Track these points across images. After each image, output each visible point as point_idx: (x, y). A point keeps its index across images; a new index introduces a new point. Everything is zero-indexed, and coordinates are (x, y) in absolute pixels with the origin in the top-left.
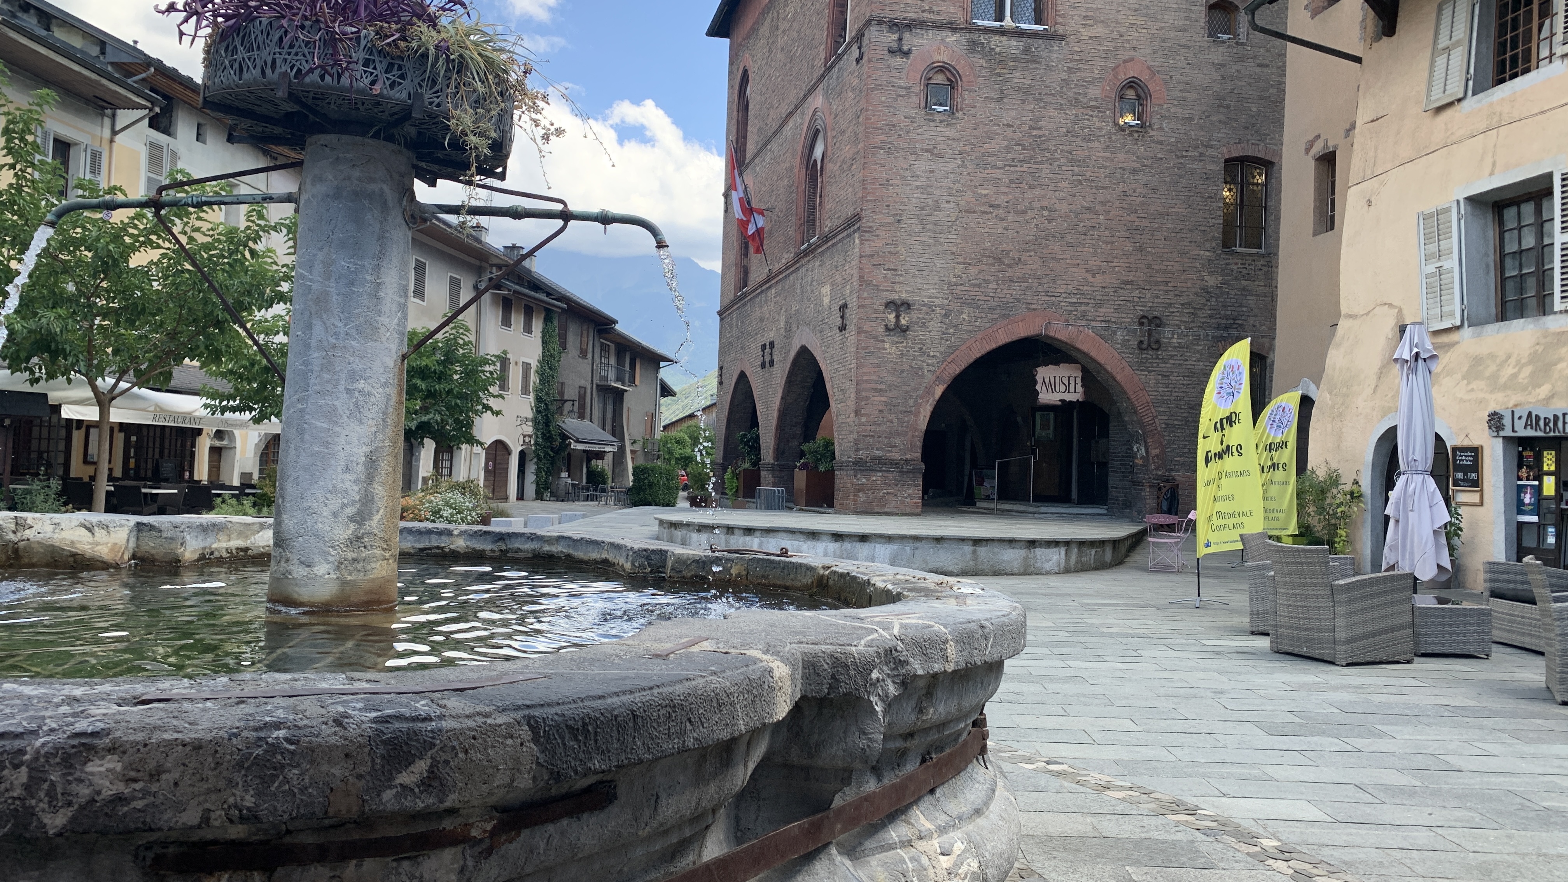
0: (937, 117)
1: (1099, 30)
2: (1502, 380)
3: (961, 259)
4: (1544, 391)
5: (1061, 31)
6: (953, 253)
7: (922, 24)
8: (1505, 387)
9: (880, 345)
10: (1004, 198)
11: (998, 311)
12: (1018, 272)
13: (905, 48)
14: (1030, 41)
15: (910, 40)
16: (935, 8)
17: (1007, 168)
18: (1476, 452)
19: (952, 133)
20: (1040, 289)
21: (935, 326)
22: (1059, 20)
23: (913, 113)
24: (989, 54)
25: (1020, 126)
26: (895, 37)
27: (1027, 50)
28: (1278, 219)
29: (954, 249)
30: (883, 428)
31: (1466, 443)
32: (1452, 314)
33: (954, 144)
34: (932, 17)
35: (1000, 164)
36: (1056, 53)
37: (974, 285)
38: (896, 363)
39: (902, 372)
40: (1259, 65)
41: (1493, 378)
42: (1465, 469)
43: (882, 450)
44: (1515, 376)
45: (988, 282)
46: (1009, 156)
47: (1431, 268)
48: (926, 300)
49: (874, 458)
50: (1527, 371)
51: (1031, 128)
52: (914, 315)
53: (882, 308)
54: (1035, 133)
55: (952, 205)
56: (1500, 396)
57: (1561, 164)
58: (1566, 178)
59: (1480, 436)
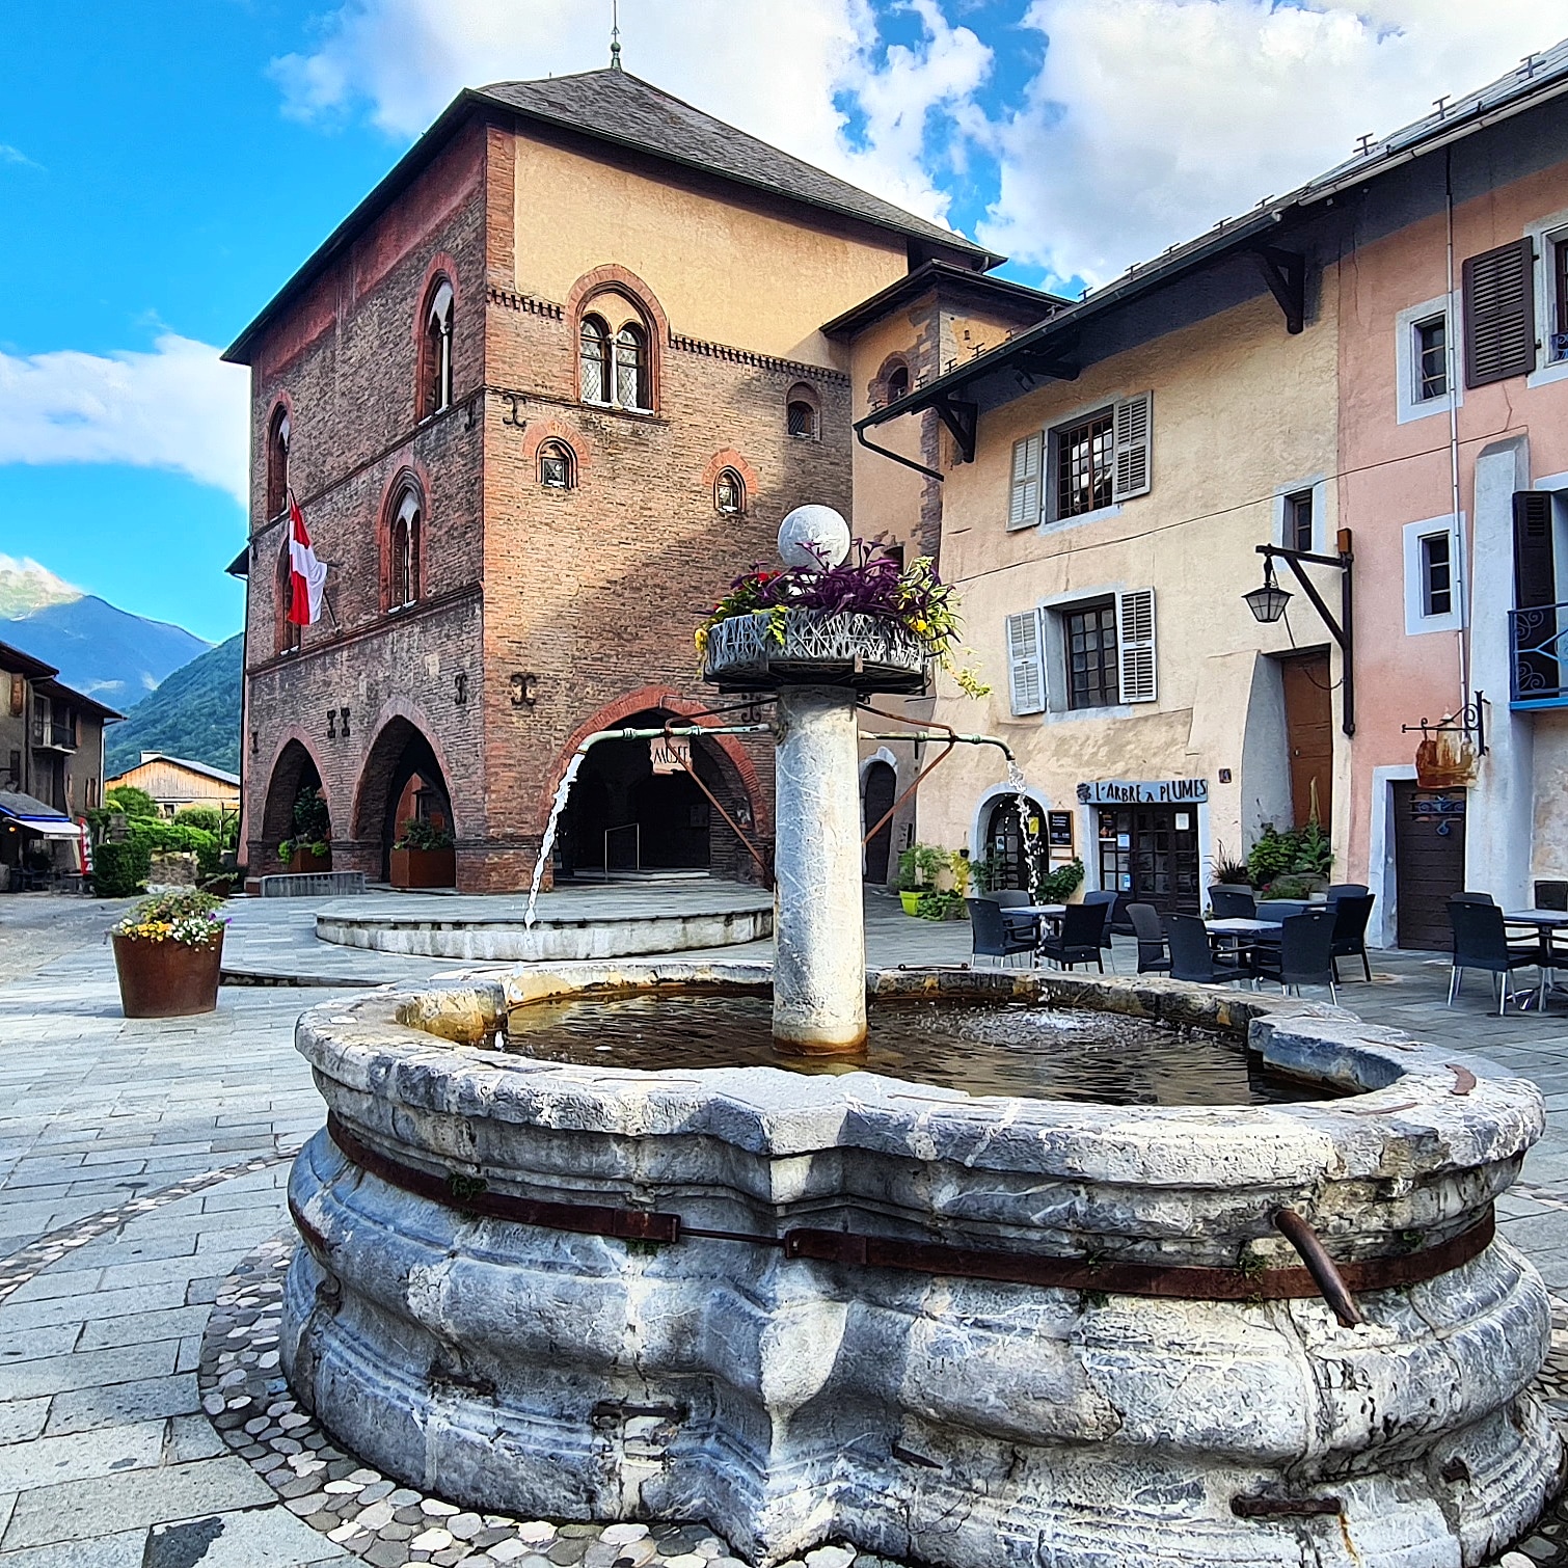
0: (553, 491)
1: (698, 419)
2: (1085, 758)
3: (583, 633)
4: (1120, 767)
5: (665, 417)
6: (575, 627)
7: (537, 397)
8: (1088, 764)
9: (508, 719)
10: (620, 575)
11: (619, 685)
12: (636, 647)
13: (520, 421)
14: (638, 424)
15: (524, 412)
16: (547, 384)
17: (622, 546)
18: (1068, 815)
19: (570, 509)
20: (656, 664)
21: (561, 699)
22: (663, 406)
23: (529, 485)
24: (600, 432)
25: (632, 505)
26: (509, 408)
27: (635, 433)
29: (576, 624)
30: (514, 804)
31: (1060, 809)
32: (1038, 702)
33: (572, 519)
34: (544, 391)
35: (615, 542)
36: (661, 438)
37: (594, 659)
38: (524, 737)
39: (531, 746)
40: (831, 464)
41: (1078, 756)
42: (1060, 830)
43: (513, 826)
44: (1095, 754)
45: (609, 656)
46: (624, 534)
47: (1018, 663)
48: (551, 673)
49: (505, 836)
50: (1104, 751)
51: (641, 508)
52: (541, 688)
53: (508, 681)
54: (646, 513)
55: (572, 579)
56: (1086, 770)
57: (1122, 588)
58: (1126, 599)
59: (1071, 803)
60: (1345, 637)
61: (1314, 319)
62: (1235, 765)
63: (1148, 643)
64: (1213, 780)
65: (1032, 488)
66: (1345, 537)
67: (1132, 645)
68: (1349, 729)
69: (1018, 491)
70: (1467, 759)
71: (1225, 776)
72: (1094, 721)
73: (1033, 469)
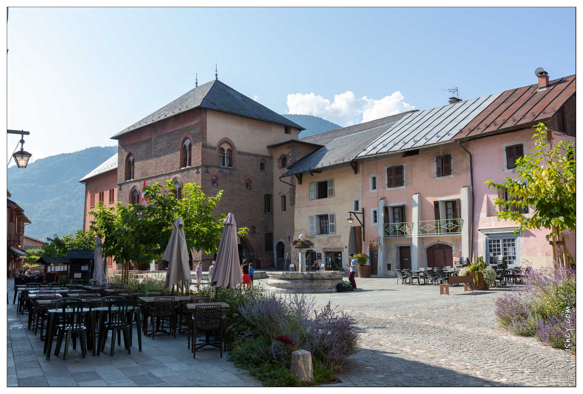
0: (215, 186)
1: (242, 169)
2: (323, 243)
4: (329, 245)
5: (235, 169)
7: (211, 166)
8: (324, 244)
10: (227, 203)
13: (208, 172)
14: (230, 170)
15: (209, 170)
16: (213, 163)
17: (228, 197)
18: (320, 254)
19: (217, 189)
22: (234, 166)
23: (210, 185)
24: (223, 173)
25: (229, 188)
26: (206, 169)
27: (230, 172)
28: (273, 207)
31: (319, 253)
32: (315, 232)
34: (213, 165)
36: (235, 173)
40: (269, 176)
41: (322, 243)
42: (319, 257)
44: (325, 243)
47: (311, 225)
50: (326, 242)
51: (232, 189)
56: (323, 246)
57: (329, 213)
58: (330, 215)
59: (321, 252)
60: (363, 226)
61: (359, 172)
62: (348, 246)
63: (334, 223)
64: (344, 248)
65: (313, 192)
66: (363, 209)
67: (331, 223)
68: (364, 240)
69: (311, 192)
70: (377, 246)
71: (346, 247)
72: (324, 237)
73: (313, 189)
